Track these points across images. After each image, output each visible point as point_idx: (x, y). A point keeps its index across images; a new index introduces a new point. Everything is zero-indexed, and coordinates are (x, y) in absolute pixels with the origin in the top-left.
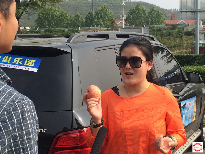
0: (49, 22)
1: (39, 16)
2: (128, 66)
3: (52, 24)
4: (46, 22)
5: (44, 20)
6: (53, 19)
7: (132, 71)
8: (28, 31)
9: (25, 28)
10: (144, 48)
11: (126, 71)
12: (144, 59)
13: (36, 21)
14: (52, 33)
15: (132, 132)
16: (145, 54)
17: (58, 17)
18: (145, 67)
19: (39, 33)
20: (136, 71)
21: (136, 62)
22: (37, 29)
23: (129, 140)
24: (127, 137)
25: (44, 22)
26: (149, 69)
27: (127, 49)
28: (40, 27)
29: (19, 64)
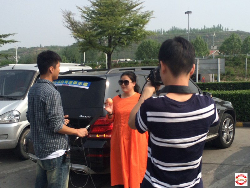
0: (147, 54)
1: (139, 49)
2: (123, 84)
3: (150, 55)
4: (145, 54)
5: (143, 53)
6: (151, 51)
7: (125, 87)
8: (128, 63)
9: (126, 60)
10: (131, 76)
11: (123, 87)
12: (130, 81)
13: (136, 54)
14: (148, 64)
15: (124, 113)
16: (131, 79)
17: (155, 50)
18: (131, 85)
19: (136, 64)
20: (127, 87)
21: (127, 82)
22: (135, 61)
23: (122, 117)
24: (121, 116)
25: (143, 54)
26: (134, 85)
27: (123, 77)
28: (139, 59)
29: (80, 85)
